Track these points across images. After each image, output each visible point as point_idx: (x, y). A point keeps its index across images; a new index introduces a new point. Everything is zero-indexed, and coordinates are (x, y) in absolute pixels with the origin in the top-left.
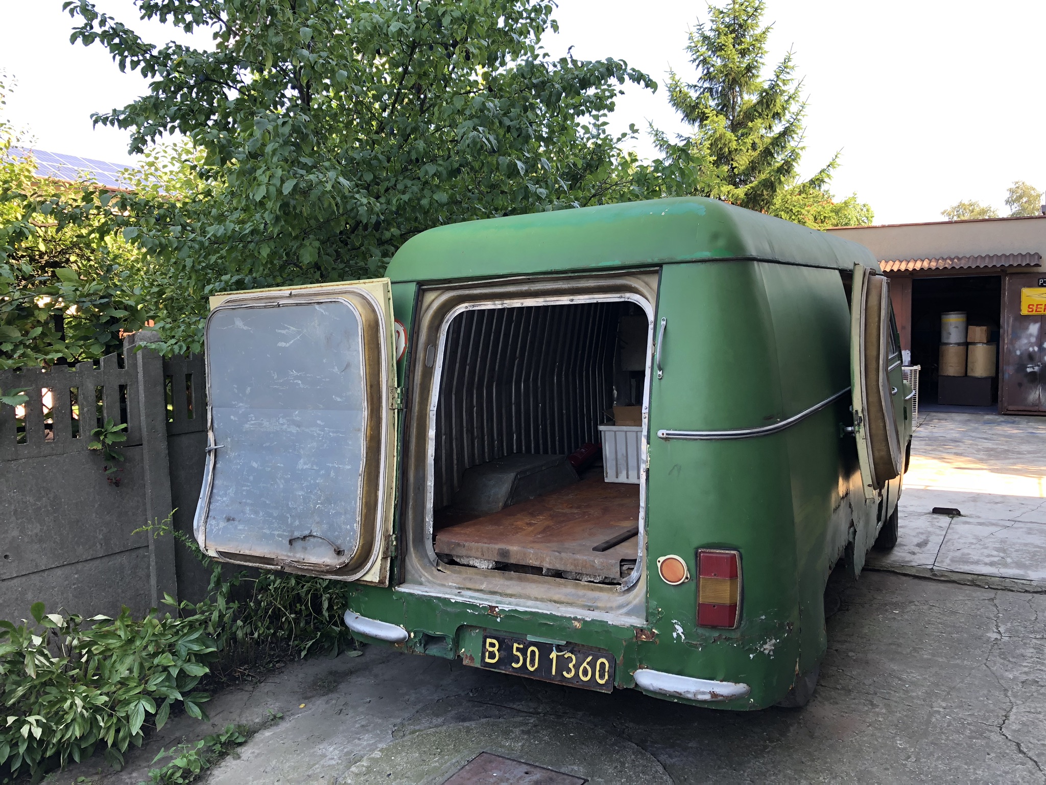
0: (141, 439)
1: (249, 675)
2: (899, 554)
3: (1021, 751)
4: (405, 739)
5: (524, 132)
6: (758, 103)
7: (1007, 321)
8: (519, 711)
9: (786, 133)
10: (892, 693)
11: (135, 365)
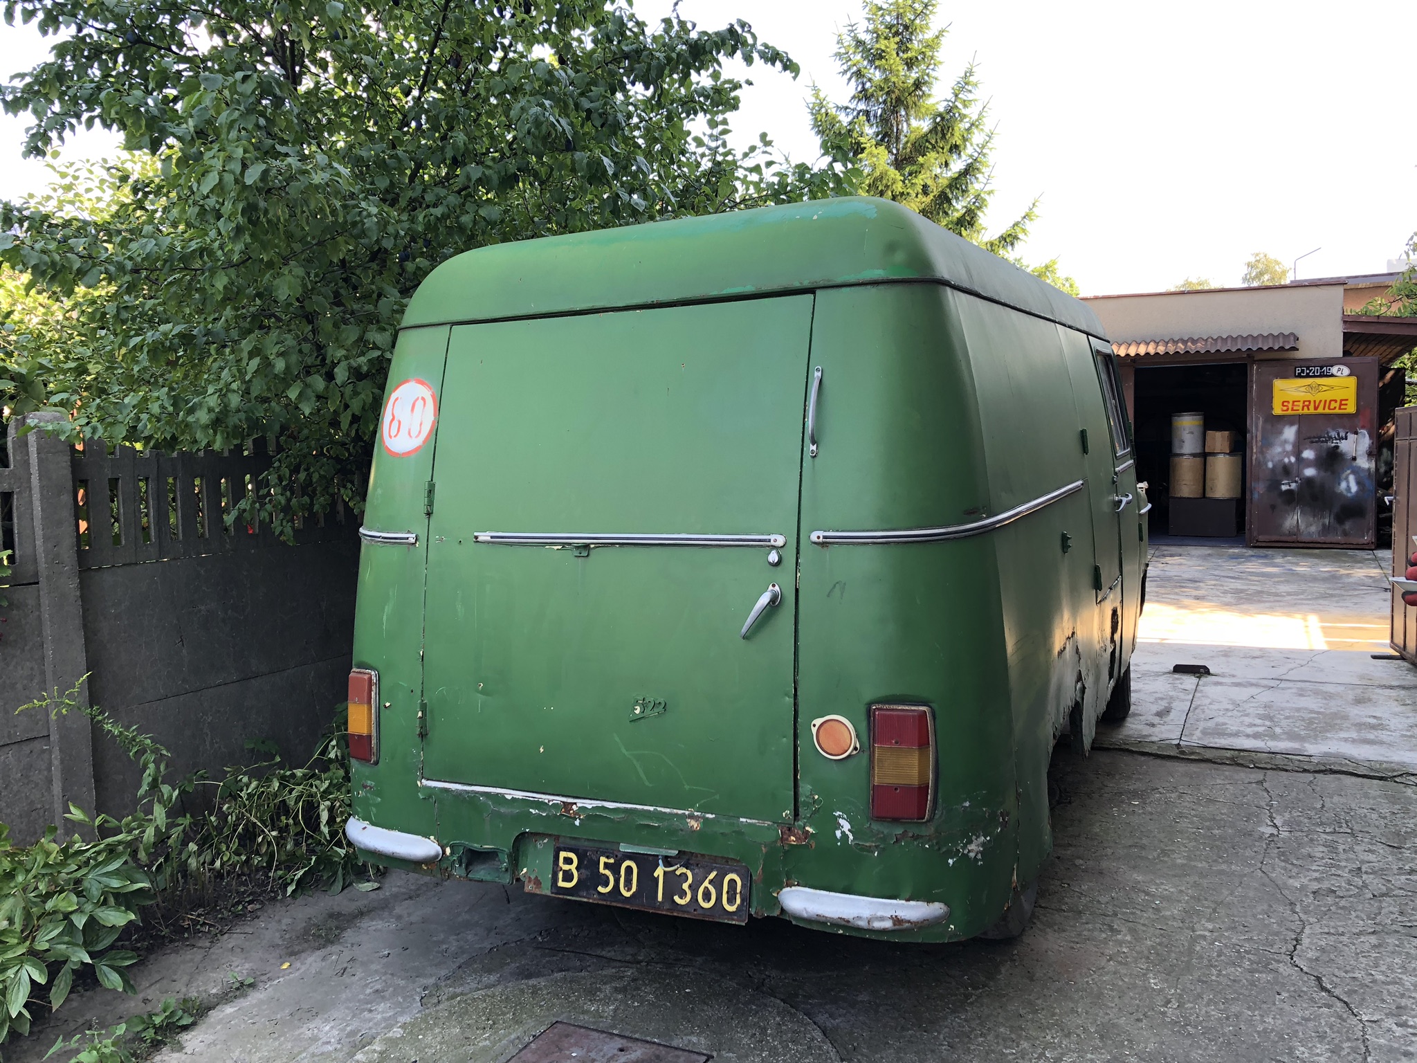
0: (36, 574)
1: (204, 924)
2: (1134, 726)
3: (1323, 989)
4: (441, 1006)
5: (610, 118)
6: (931, 131)
7: (1256, 424)
8: (611, 959)
9: (968, 171)
10: (1138, 912)
11: (27, 463)
